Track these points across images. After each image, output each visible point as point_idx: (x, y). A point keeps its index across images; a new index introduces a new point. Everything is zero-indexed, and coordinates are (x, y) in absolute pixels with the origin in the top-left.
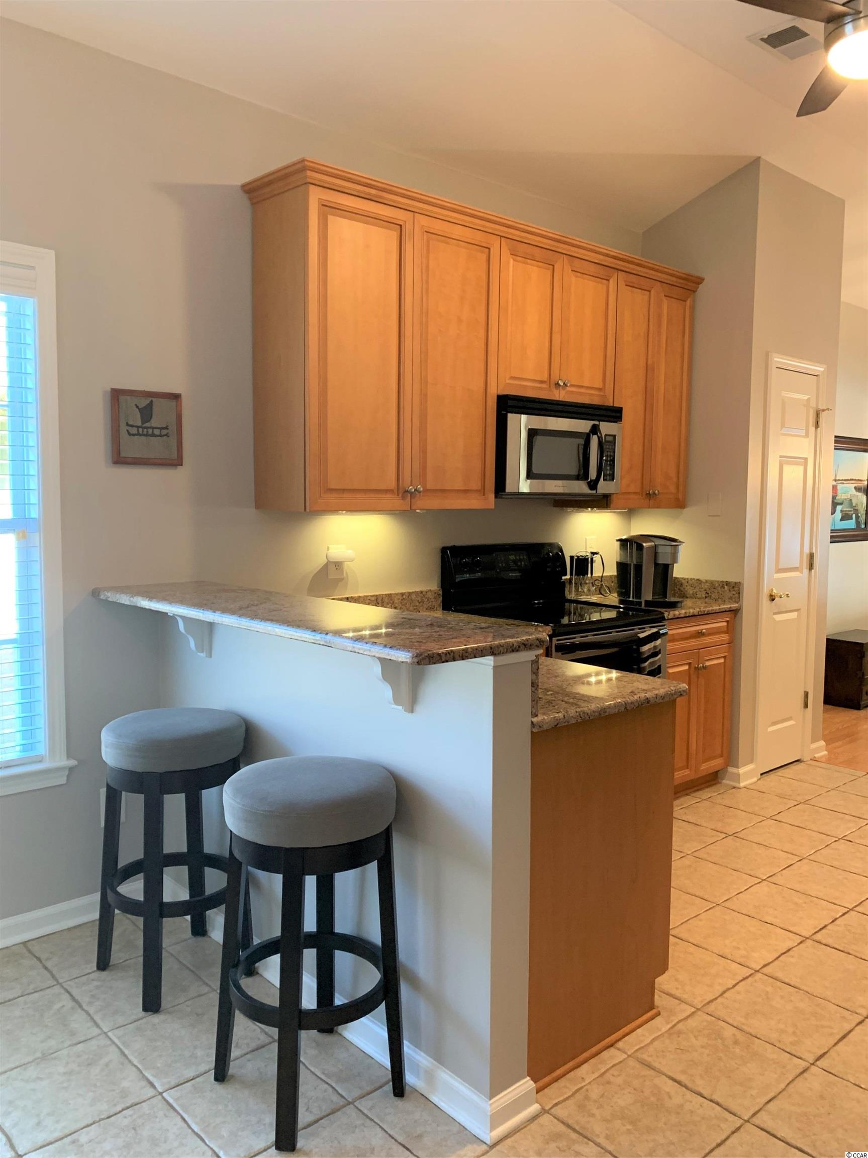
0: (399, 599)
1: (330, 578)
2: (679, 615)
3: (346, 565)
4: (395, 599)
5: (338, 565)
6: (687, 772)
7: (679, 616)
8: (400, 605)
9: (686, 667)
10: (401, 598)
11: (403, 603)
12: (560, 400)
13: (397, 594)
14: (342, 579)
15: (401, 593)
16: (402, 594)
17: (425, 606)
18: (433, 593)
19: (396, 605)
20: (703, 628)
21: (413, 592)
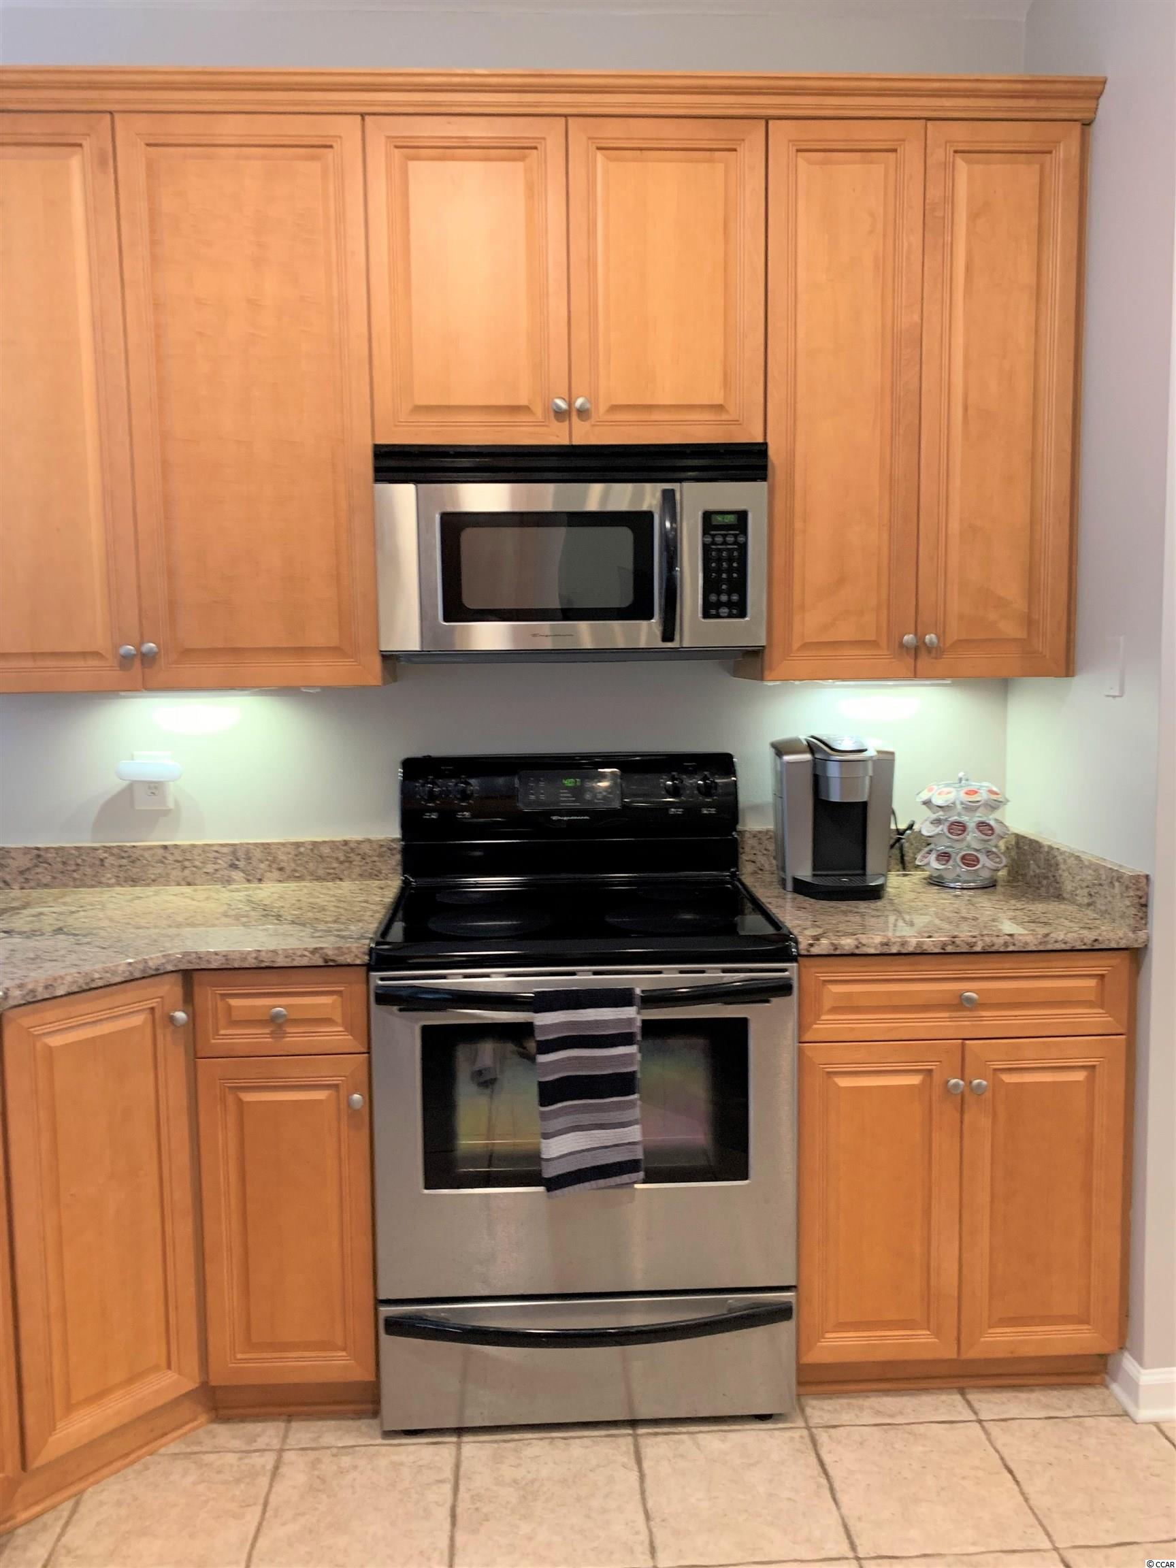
0: (289, 853)
1: (137, 808)
2: (857, 947)
3: (171, 789)
4: (279, 853)
5: (155, 788)
6: (923, 1337)
7: (857, 952)
8: (293, 865)
9: (915, 1080)
10: (293, 852)
11: (299, 862)
12: (575, 443)
13: (283, 845)
14: (167, 812)
15: (293, 844)
16: (298, 845)
17: (357, 870)
18: (375, 846)
19: (282, 864)
20: (970, 990)
21: (325, 842)
